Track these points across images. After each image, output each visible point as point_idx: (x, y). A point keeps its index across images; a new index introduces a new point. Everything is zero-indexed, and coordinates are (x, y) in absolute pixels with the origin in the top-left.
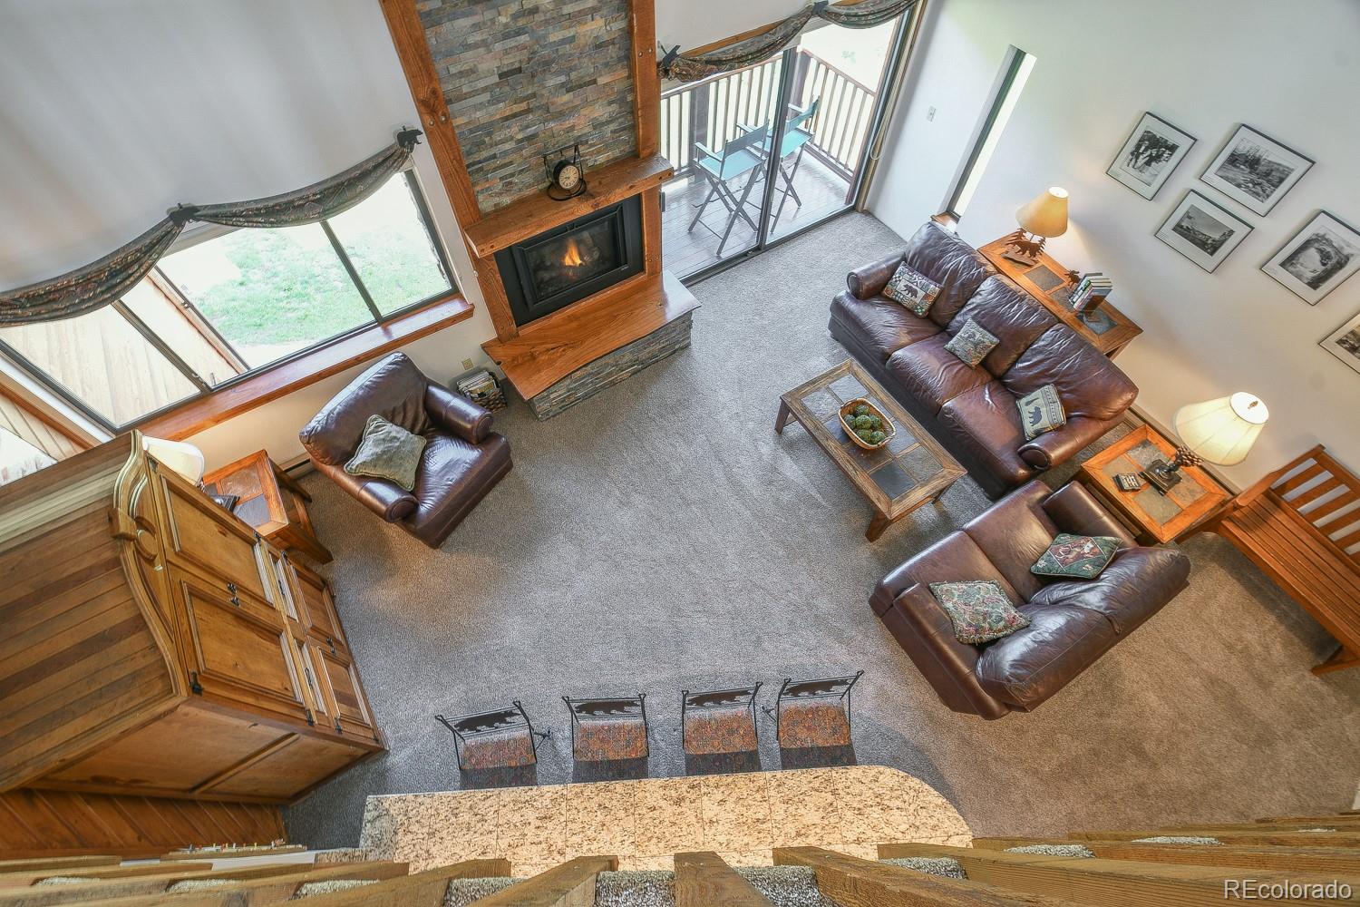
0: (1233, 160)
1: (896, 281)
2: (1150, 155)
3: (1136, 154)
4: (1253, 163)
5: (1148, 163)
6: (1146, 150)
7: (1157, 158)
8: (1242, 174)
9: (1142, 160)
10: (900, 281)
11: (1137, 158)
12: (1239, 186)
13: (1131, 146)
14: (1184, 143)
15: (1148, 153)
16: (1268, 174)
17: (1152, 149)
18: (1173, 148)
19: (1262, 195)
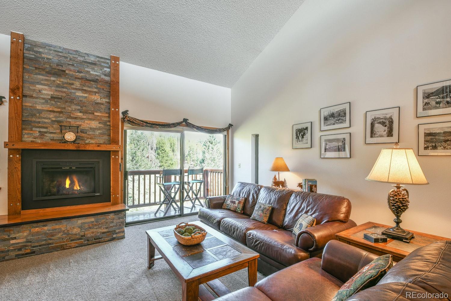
0: (326, 119)
1: (227, 201)
2: (302, 134)
3: (297, 137)
4: (332, 115)
5: (303, 137)
6: (299, 134)
7: (304, 134)
8: (332, 120)
9: (300, 138)
10: (228, 200)
11: (299, 138)
12: (334, 124)
13: (295, 136)
14: (309, 125)
15: (301, 134)
16: (339, 115)
17: (301, 133)
18: (307, 128)
19: (344, 121)
